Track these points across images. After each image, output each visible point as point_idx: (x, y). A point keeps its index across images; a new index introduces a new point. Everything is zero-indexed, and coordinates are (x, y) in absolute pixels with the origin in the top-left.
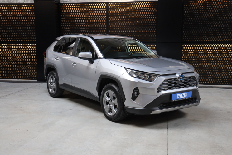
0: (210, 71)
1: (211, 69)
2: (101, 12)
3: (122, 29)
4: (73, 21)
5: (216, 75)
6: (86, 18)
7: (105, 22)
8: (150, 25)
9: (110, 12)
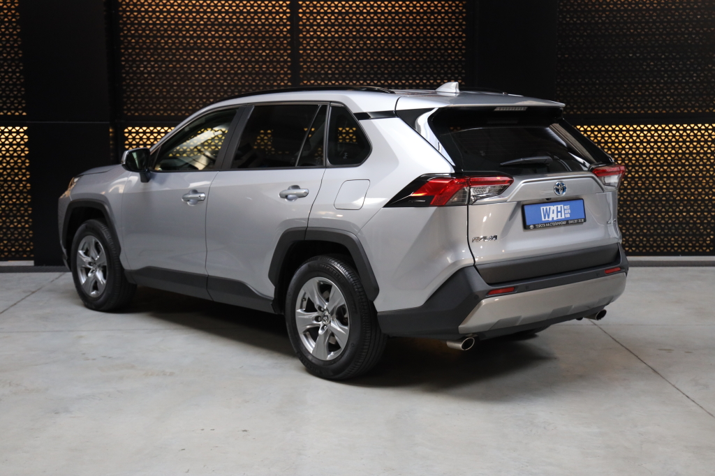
0: (638, 212)
1: (642, 206)
2: (270, 13)
3: (347, 74)
4: (166, 43)
5: (659, 223)
6: (210, 31)
7: (285, 49)
8: (446, 62)
9: (304, 13)
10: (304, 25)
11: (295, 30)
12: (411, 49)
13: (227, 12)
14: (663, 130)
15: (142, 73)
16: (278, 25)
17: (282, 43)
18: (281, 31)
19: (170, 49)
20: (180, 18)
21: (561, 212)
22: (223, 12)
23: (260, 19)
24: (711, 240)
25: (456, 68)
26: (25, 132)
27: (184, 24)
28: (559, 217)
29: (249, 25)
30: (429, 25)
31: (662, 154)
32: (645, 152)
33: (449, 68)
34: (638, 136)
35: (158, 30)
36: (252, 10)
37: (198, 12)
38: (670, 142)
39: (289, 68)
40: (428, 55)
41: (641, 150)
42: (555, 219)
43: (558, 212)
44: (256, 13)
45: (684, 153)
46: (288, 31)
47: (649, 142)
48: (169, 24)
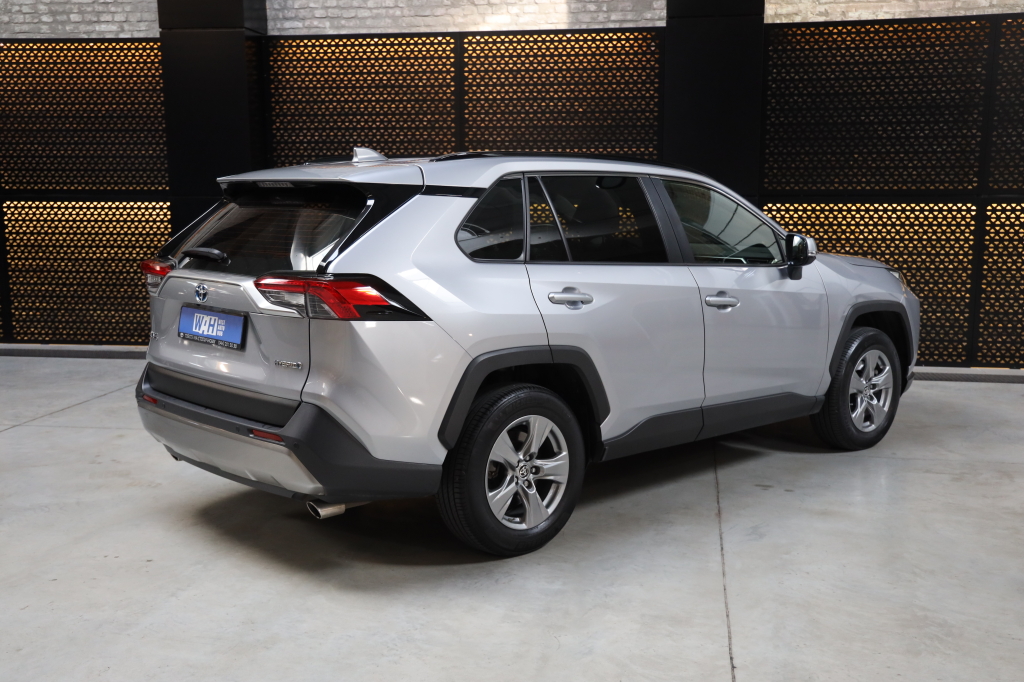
3: (519, 141)
6: (373, 94)
7: (449, 114)
8: (635, 126)
9: (470, 72)
10: (471, 85)
11: (460, 92)
12: (593, 112)
13: (385, 73)
14: (903, 210)
15: (294, 142)
16: (441, 86)
17: (445, 107)
18: (445, 93)
19: (323, 115)
20: (334, 81)
21: (213, 326)
22: (381, 73)
23: (420, 79)
24: (964, 348)
25: (647, 133)
26: (168, 208)
27: (338, 88)
28: (210, 333)
29: (409, 86)
30: (614, 84)
31: (902, 240)
32: (879, 237)
33: (639, 134)
34: (871, 218)
35: (311, 95)
36: (412, 70)
37: (353, 74)
38: (912, 225)
39: (453, 135)
40: (613, 119)
41: (875, 235)
42: (205, 333)
43: (210, 325)
44: (416, 72)
45: (929, 240)
46: (452, 93)
47: (884, 225)
48: (323, 88)
